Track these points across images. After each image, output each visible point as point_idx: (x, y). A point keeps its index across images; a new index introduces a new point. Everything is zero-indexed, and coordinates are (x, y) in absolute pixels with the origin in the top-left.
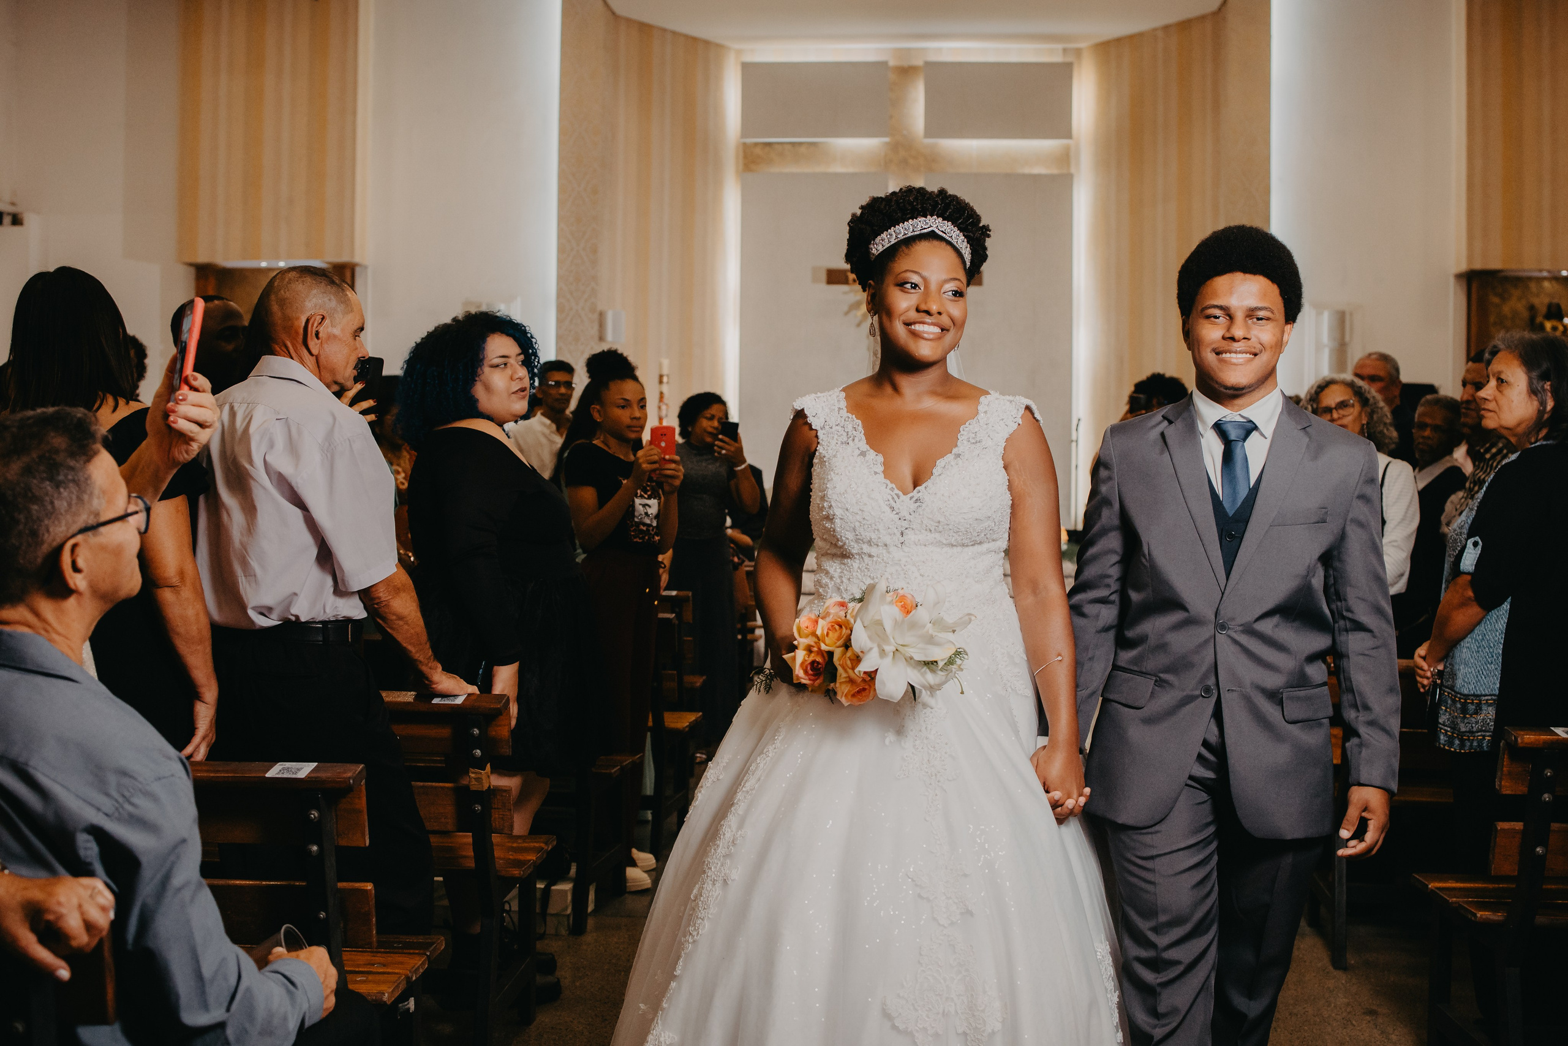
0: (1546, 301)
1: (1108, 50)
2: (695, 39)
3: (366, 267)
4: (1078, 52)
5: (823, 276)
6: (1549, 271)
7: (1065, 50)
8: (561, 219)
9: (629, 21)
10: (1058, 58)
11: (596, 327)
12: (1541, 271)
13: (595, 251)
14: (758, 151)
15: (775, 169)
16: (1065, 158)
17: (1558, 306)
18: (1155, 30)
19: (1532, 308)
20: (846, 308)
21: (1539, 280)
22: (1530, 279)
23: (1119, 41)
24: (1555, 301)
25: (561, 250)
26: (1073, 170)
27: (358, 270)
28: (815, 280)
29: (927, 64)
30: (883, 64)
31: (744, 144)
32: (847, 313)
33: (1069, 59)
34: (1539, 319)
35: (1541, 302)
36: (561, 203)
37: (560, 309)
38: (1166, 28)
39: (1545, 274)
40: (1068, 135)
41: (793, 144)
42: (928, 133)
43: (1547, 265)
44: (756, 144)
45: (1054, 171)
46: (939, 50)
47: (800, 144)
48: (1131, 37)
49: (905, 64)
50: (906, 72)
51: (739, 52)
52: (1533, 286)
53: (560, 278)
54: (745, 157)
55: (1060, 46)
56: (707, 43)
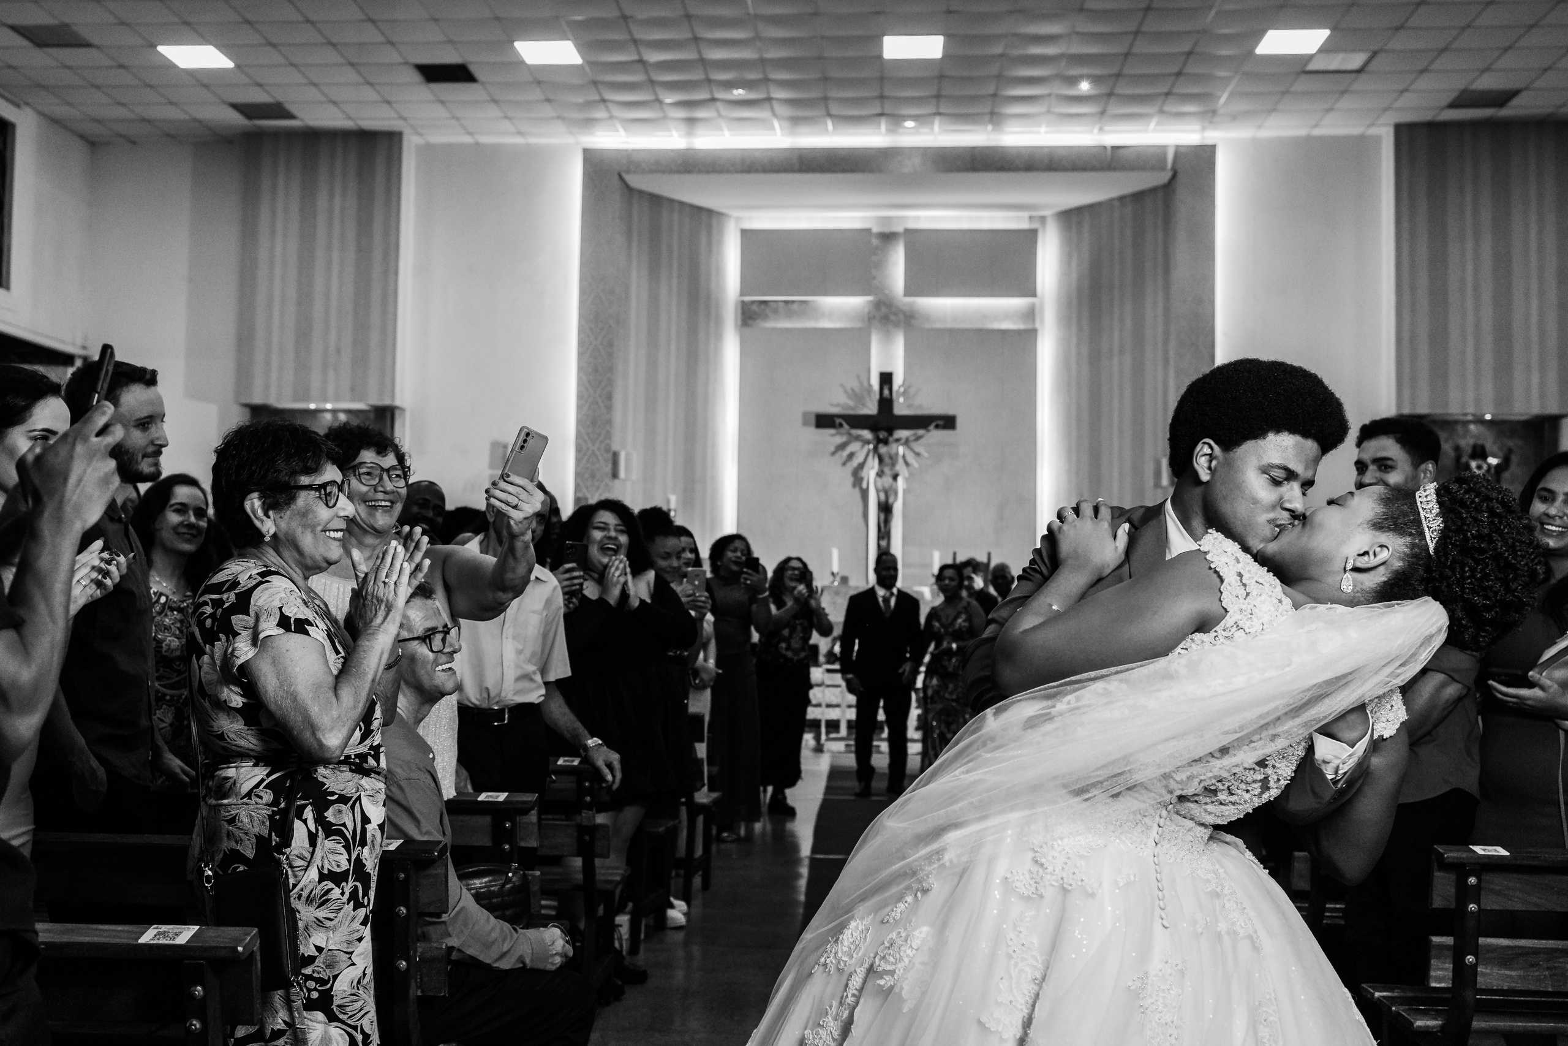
0: (1472, 441)
1: (1070, 217)
2: (699, 209)
3: (403, 410)
4: (1043, 220)
5: (813, 420)
6: (1474, 415)
7: (1031, 218)
8: (580, 369)
9: (641, 193)
10: (1025, 225)
11: (610, 466)
12: (1466, 414)
13: (610, 397)
14: (755, 307)
15: (770, 324)
16: (1031, 314)
17: (1483, 447)
18: (1112, 200)
19: (1457, 449)
20: (832, 449)
21: (1466, 423)
22: (1456, 422)
23: (1079, 210)
24: (1480, 442)
25: (580, 397)
26: (1038, 325)
27: (397, 413)
28: (805, 423)
29: (907, 231)
30: (869, 230)
31: (743, 302)
32: (833, 454)
33: (1034, 226)
34: (1464, 459)
35: (1467, 443)
36: (581, 355)
37: (579, 449)
38: (1122, 199)
39: (1470, 418)
40: (1034, 294)
41: (786, 302)
42: (907, 293)
43: (1471, 409)
44: (753, 302)
45: (1021, 326)
46: (918, 218)
47: (793, 302)
48: (1091, 207)
49: (887, 230)
50: (888, 238)
51: (738, 219)
52: (1459, 428)
53: (579, 422)
54: (743, 313)
55: (1026, 214)
56: (710, 212)
